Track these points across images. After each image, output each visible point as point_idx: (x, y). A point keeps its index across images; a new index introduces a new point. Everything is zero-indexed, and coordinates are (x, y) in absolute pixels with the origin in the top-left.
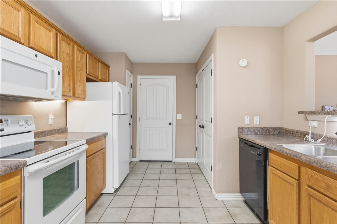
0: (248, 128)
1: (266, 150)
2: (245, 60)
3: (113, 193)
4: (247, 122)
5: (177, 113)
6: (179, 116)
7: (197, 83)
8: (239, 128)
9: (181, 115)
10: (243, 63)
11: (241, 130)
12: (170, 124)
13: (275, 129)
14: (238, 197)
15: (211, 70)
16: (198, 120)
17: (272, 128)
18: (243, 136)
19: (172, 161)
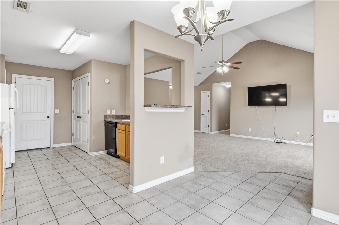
0: (109, 116)
1: (116, 123)
2: (108, 80)
3: (10, 167)
4: (109, 112)
5: (55, 108)
6: (57, 111)
7: (73, 86)
8: (105, 116)
9: (59, 110)
10: (107, 81)
11: (106, 117)
12: (48, 117)
13: (122, 116)
14: (105, 152)
15: (88, 82)
16: (75, 113)
17: (121, 115)
18: (106, 120)
19: (50, 147)
